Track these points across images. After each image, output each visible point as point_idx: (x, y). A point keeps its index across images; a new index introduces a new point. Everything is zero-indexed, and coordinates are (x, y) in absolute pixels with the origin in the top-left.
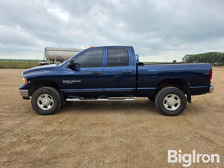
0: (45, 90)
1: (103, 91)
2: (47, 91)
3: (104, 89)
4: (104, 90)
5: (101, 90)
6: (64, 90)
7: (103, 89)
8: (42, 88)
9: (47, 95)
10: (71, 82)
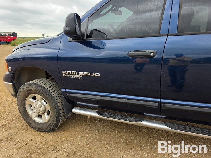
0: (34, 88)
1: (156, 104)
2: (36, 89)
3: (162, 100)
4: (160, 103)
5: (152, 101)
6: (67, 90)
7: (158, 100)
8: (30, 82)
9: (40, 96)
10: (78, 74)
